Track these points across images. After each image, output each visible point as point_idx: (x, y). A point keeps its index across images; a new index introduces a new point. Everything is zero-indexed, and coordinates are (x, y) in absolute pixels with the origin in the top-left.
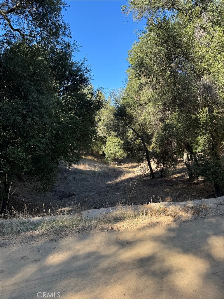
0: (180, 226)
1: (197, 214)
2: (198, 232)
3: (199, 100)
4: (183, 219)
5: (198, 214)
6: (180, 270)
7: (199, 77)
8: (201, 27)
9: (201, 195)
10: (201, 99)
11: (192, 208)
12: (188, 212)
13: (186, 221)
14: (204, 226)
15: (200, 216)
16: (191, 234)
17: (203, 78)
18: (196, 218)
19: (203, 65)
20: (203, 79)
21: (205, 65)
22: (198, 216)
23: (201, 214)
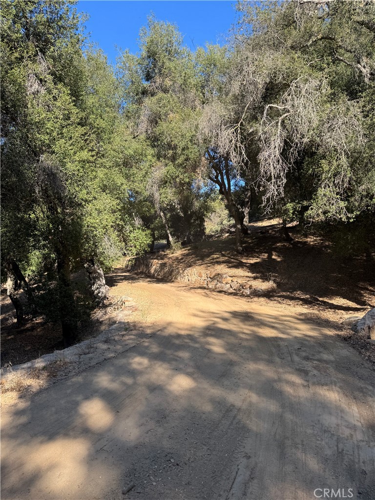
0: (32, 401)
1: (54, 376)
2: (62, 402)
3: (37, 193)
4: (34, 390)
5: (56, 376)
6: (52, 467)
7: (36, 154)
8: (37, 76)
9: (41, 347)
10: (39, 192)
11: (44, 368)
12: (40, 377)
13: (40, 391)
14: (69, 391)
15: (59, 378)
16: (53, 409)
17: (43, 157)
18: (54, 383)
19: (43, 137)
20: (43, 159)
21: (45, 138)
22: (56, 379)
23: (60, 375)
